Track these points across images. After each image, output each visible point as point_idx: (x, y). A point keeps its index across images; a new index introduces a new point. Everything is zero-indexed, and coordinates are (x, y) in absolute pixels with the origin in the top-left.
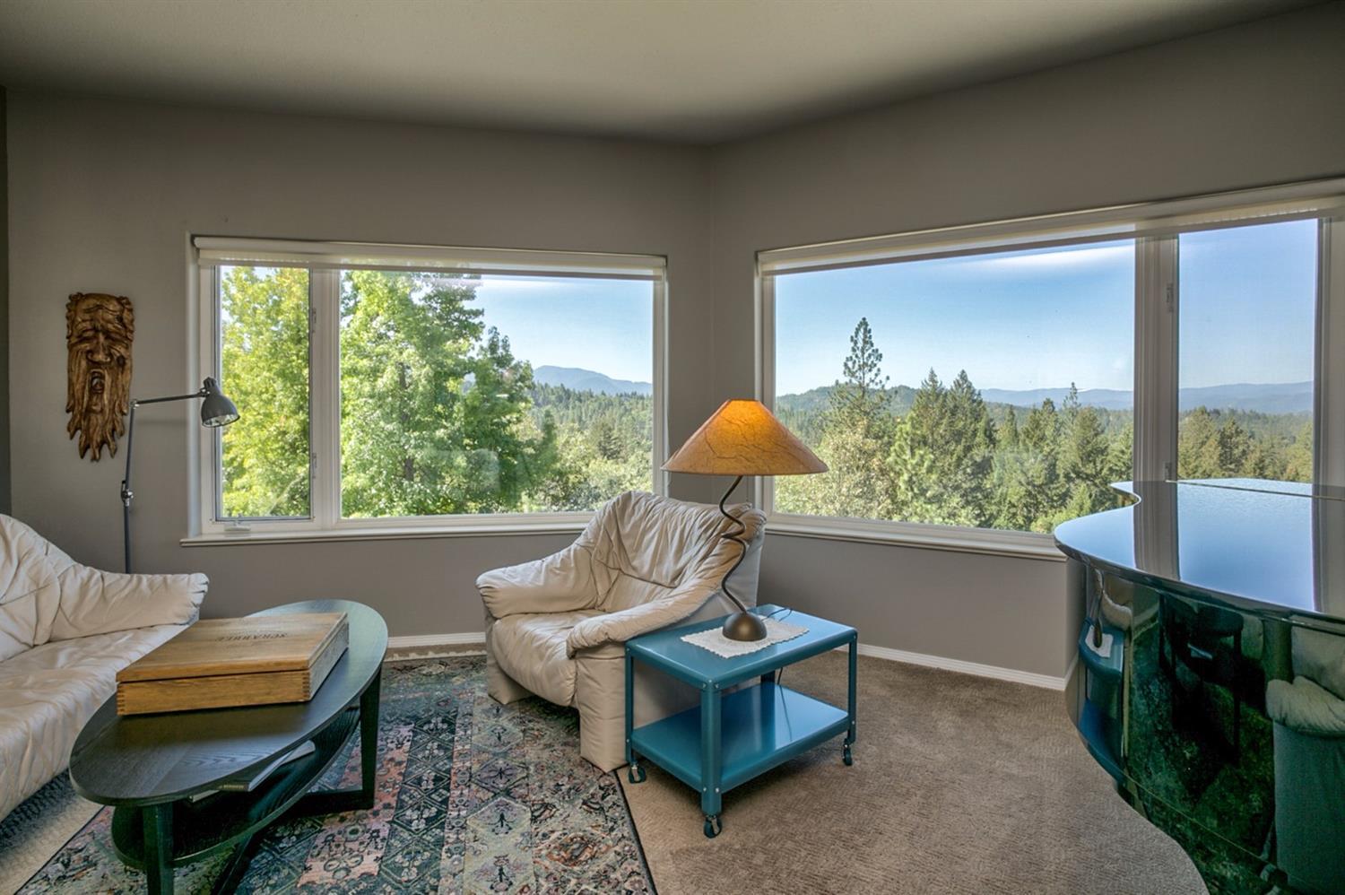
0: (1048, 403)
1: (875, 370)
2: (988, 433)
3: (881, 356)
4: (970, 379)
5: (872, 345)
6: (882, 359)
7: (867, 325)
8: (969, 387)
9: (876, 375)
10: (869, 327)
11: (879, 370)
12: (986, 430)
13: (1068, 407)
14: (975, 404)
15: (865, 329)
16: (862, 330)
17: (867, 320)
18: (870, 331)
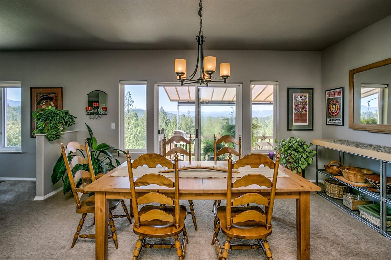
0: (184, 115)
1: (132, 106)
2: (166, 123)
3: (134, 102)
4: (163, 108)
5: (131, 99)
6: (134, 103)
7: (130, 93)
8: (163, 111)
9: (132, 107)
10: (130, 94)
11: (133, 106)
12: (166, 122)
13: (188, 116)
14: (165, 115)
15: (129, 94)
16: (128, 94)
17: (130, 92)
18: (130, 95)
